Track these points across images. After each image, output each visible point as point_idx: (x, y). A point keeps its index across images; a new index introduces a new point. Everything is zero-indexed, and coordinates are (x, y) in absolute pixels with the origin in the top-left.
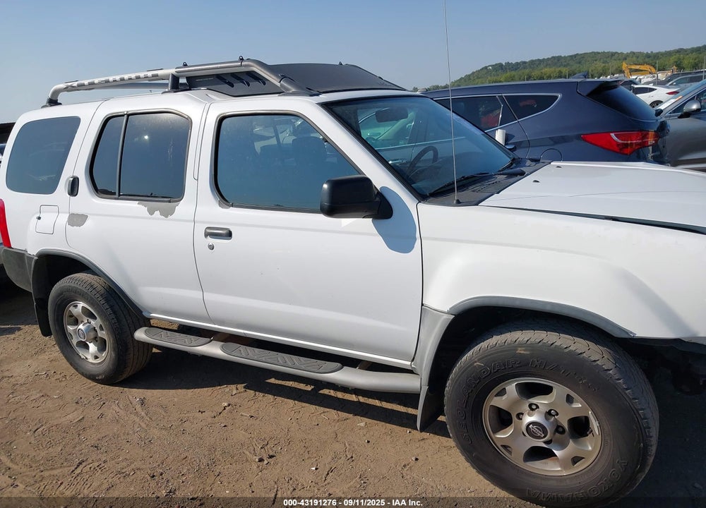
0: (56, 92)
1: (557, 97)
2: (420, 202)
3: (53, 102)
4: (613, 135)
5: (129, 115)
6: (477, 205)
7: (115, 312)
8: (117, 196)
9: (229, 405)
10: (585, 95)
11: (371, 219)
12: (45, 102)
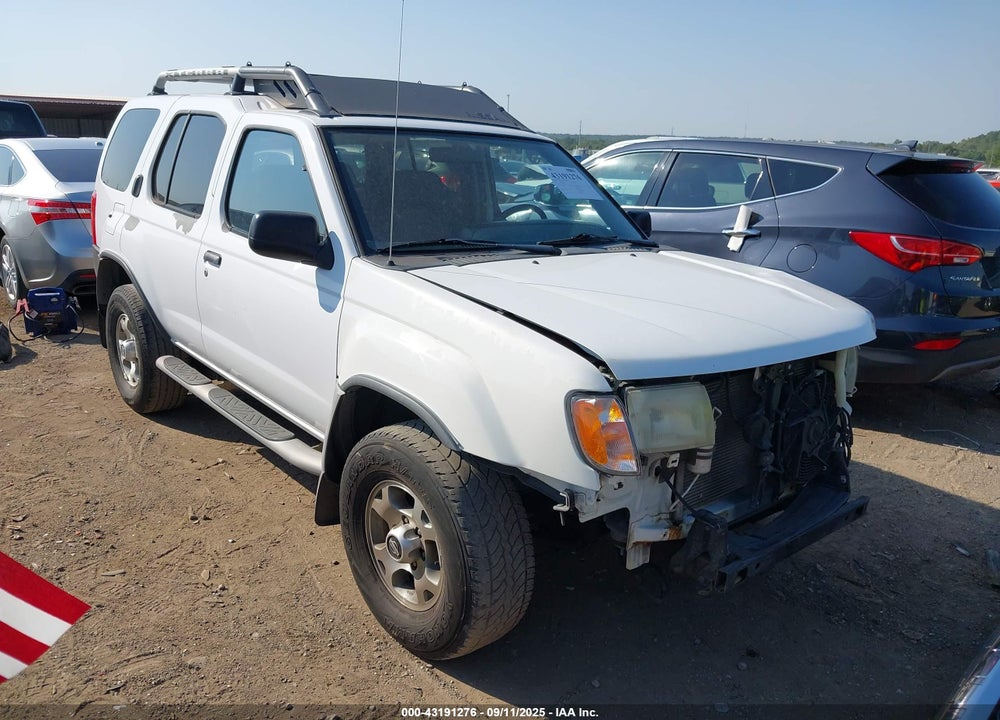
0: (162, 81)
1: (836, 171)
2: (359, 256)
3: (159, 90)
4: (893, 238)
5: (192, 115)
6: (405, 271)
7: (147, 332)
8: (164, 203)
9: (223, 462)
10: (875, 173)
11: (315, 268)
12: (151, 90)
